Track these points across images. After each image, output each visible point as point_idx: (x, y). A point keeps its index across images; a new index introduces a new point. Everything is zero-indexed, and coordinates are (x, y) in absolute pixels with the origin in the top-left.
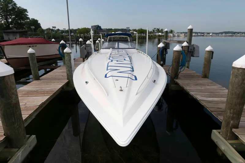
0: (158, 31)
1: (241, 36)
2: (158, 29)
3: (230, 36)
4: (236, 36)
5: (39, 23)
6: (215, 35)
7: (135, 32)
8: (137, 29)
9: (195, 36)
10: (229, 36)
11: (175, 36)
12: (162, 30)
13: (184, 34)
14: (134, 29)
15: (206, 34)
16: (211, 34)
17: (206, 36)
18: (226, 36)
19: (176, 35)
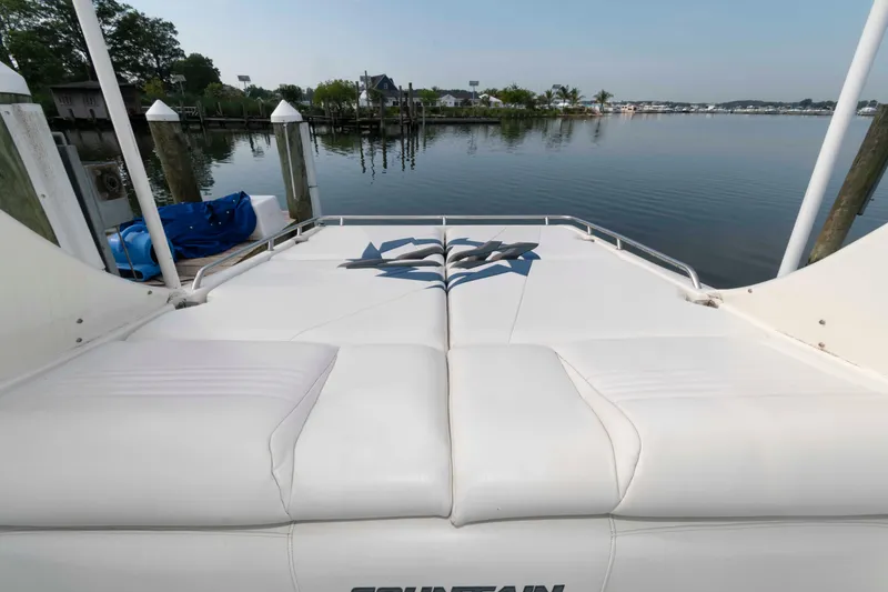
0: (564, 93)
1: (801, 114)
2: (563, 89)
3: (769, 113)
4: (784, 113)
5: (216, 70)
6: (724, 110)
7: (493, 99)
8: (500, 88)
9: (664, 112)
10: (766, 113)
11: (608, 112)
12: (574, 92)
13: (632, 107)
14: (491, 88)
15: (696, 107)
16: (710, 108)
17: (697, 112)
18: (757, 113)
19: (611, 109)
